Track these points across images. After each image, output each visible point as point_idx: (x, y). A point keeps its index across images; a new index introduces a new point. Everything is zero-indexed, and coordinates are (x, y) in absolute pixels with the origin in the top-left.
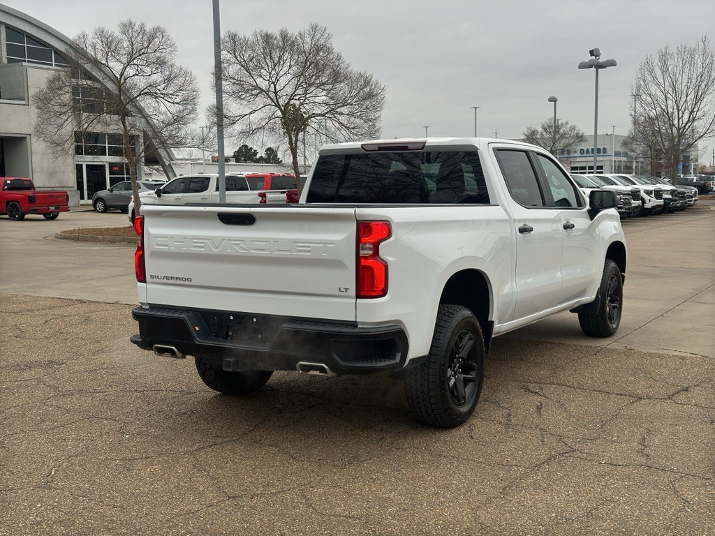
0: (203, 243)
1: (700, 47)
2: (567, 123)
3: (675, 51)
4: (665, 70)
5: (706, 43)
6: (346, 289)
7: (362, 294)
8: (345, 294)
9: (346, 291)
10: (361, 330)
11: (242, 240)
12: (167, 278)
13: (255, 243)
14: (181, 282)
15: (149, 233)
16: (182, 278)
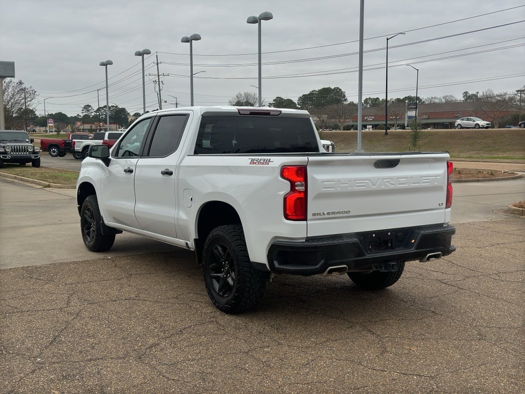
9: (442, 205)
12: (328, 214)
14: (341, 215)
15: (314, 178)
16: (342, 212)
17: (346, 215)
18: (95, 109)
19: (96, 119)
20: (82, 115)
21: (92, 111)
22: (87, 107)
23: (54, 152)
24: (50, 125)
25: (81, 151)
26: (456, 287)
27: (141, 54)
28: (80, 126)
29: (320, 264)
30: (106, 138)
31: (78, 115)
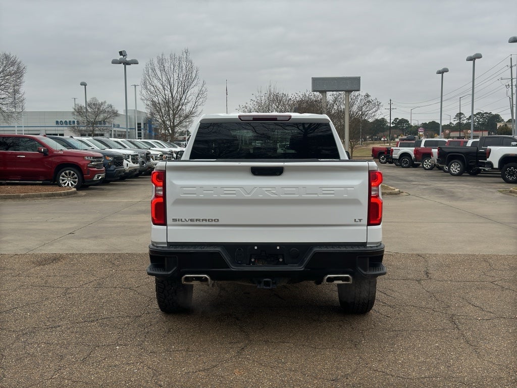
0: (234, 191)
1: (184, 57)
2: (105, 102)
3: (169, 58)
4: (163, 70)
5: (188, 54)
6: (360, 220)
7: (371, 222)
8: (359, 223)
9: (360, 221)
10: (370, 249)
11: (274, 187)
12: (191, 220)
13: (285, 189)
14: (207, 223)
15: (174, 184)
16: (209, 220)
17: (214, 223)
18: (468, 117)
20: (455, 123)
21: (465, 119)
22: (460, 115)
23: (383, 159)
24: (421, 133)
25: (398, 158)
26: (456, 326)
27: (472, 59)
28: (449, 134)
29: (172, 271)
30: (422, 146)
31: (451, 123)
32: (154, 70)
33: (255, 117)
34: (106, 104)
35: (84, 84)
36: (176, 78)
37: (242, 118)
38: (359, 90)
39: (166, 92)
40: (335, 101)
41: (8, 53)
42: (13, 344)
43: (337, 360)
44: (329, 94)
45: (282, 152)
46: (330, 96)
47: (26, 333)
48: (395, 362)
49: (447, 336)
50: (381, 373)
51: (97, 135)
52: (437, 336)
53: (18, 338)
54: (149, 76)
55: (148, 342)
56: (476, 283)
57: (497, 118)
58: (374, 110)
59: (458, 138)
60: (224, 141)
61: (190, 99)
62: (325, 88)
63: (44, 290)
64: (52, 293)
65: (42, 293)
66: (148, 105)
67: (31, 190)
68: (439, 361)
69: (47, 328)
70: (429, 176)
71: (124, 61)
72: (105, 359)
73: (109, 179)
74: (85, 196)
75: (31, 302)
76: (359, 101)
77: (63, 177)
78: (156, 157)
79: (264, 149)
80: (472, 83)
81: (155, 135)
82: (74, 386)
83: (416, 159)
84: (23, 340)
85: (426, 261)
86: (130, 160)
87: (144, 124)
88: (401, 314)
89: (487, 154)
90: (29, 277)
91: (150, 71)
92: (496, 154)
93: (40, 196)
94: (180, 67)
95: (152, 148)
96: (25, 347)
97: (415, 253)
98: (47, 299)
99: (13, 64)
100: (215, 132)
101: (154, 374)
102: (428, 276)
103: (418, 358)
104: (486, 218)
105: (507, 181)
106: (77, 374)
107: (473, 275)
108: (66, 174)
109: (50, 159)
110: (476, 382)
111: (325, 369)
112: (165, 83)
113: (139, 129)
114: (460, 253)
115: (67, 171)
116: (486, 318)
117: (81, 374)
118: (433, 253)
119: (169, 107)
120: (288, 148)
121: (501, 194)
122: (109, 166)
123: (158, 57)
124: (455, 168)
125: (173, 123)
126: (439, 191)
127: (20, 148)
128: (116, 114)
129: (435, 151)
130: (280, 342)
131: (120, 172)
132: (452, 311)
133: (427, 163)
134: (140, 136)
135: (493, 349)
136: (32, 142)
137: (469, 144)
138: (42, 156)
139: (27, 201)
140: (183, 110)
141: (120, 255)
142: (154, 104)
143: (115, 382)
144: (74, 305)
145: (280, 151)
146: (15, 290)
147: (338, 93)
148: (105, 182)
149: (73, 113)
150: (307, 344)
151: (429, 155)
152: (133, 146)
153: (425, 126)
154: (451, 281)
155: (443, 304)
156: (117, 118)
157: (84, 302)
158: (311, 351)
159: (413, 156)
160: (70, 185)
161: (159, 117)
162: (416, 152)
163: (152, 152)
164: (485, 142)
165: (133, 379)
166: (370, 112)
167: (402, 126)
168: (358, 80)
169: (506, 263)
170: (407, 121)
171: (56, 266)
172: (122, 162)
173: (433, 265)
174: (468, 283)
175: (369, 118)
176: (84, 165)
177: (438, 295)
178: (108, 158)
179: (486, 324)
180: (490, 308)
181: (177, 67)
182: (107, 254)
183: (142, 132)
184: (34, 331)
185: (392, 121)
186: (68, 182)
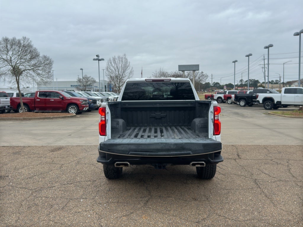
4: (115, 63)
5: (125, 56)
7: (215, 133)
18: (245, 81)
19: (246, 85)
22: (241, 81)
24: (225, 88)
25: (216, 99)
26: (258, 186)
27: (248, 56)
28: (237, 88)
29: (110, 160)
30: (227, 93)
31: (238, 84)
32: (111, 63)
33: (153, 80)
34: (91, 78)
35: (82, 69)
36: (120, 66)
37: (147, 80)
38: (198, 70)
39: (116, 72)
40: (188, 75)
41: (45, 55)
42: (28, 197)
43: (198, 208)
44: (186, 72)
45: (166, 97)
46: (186, 73)
47: (37, 191)
48: (230, 210)
49: (255, 192)
50: (223, 217)
51: (87, 91)
52: (249, 192)
53: (32, 194)
54: (109, 65)
55: (98, 197)
56: (263, 161)
57: (257, 82)
58: (205, 78)
59: (241, 90)
60: (141, 92)
61: (126, 75)
62: (184, 69)
63: (51, 165)
64: (55, 167)
65: (50, 167)
66: (109, 78)
67: (56, 115)
68: (254, 209)
69: (48, 188)
70: (230, 107)
71: (98, 59)
72: (74, 208)
73: (91, 110)
74: (80, 117)
75: (43, 172)
76: (199, 75)
77: (70, 109)
78: (111, 100)
79: (158, 95)
80: (248, 66)
81: (112, 90)
82: (54, 226)
83: (224, 100)
84: (34, 195)
85: (237, 149)
86: (100, 101)
87: (108, 86)
88: (229, 179)
89: (256, 97)
90: (45, 158)
91: (110, 63)
92: (261, 97)
93: (60, 117)
94: (122, 61)
95: (110, 96)
96: (34, 199)
97: (231, 144)
98: (51, 170)
99: (48, 60)
100: (136, 88)
101: (99, 218)
102: (239, 157)
103: (242, 207)
104: (261, 126)
105: (266, 109)
106: (58, 218)
107: (261, 156)
108: (71, 107)
109: (65, 101)
110: (277, 223)
111: (192, 215)
112: (116, 68)
113: (105, 88)
114: (253, 144)
115: (72, 107)
116: (273, 181)
117: (60, 217)
118: (240, 144)
119: (117, 78)
120: (168, 95)
121: (264, 115)
122: (91, 104)
123: (113, 57)
124: (242, 103)
125: (119, 85)
126: (237, 114)
127: (52, 96)
128: (95, 82)
129: (233, 96)
130: (167, 197)
131: (95, 106)
132: (255, 177)
133: (229, 101)
134: (106, 91)
135: (281, 201)
136: (57, 94)
137: (248, 93)
138: (61, 100)
139: (54, 120)
140: (123, 80)
141: (90, 146)
142: (111, 77)
143: (77, 223)
144: (64, 174)
145: (165, 96)
146: (37, 165)
147: (189, 71)
148: (89, 111)
149: (77, 82)
150: (181, 198)
151: (230, 98)
152: (101, 95)
153: (227, 85)
154: (251, 159)
155: (249, 173)
156: (96, 83)
157: (69, 172)
158: (184, 203)
159: (223, 98)
160: (73, 112)
161: (113, 83)
162: (225, 96)
163: (110, 98)
164: (255, 91)
165: (87, 221)
166: (204, 79)
167: (217, 86)
168: (198, 66)
169: (275, 149)
170: (218, 83)
171: (59, 152)
172: (96, 102)
173: (240, 151)
174: (260, 161)
175: (203, 82)
176: (79, 104)
177: (246, 168)
178: (90, 100)
179: (274, 185)
180: (274, 175)
181: (121, 62)
182: (84, 146)
183: (107, 89)
184: (41, 189)
185: (213, 83)
186: (72, 111)
